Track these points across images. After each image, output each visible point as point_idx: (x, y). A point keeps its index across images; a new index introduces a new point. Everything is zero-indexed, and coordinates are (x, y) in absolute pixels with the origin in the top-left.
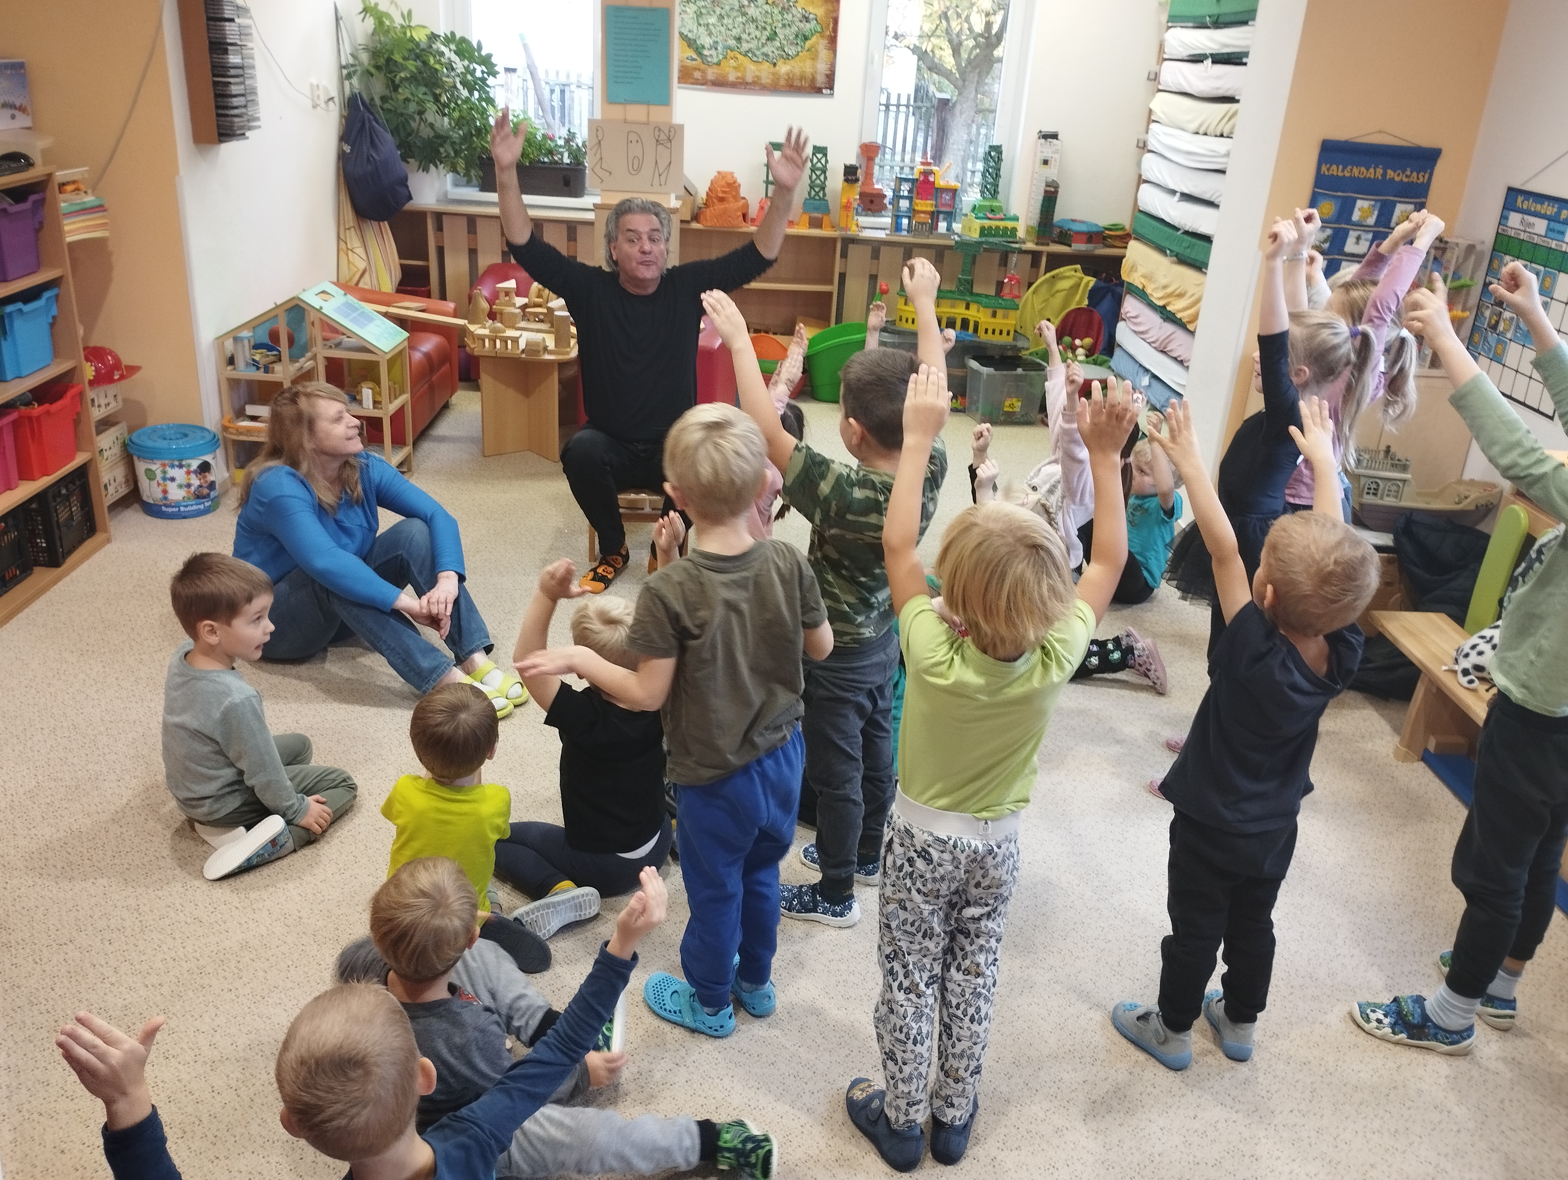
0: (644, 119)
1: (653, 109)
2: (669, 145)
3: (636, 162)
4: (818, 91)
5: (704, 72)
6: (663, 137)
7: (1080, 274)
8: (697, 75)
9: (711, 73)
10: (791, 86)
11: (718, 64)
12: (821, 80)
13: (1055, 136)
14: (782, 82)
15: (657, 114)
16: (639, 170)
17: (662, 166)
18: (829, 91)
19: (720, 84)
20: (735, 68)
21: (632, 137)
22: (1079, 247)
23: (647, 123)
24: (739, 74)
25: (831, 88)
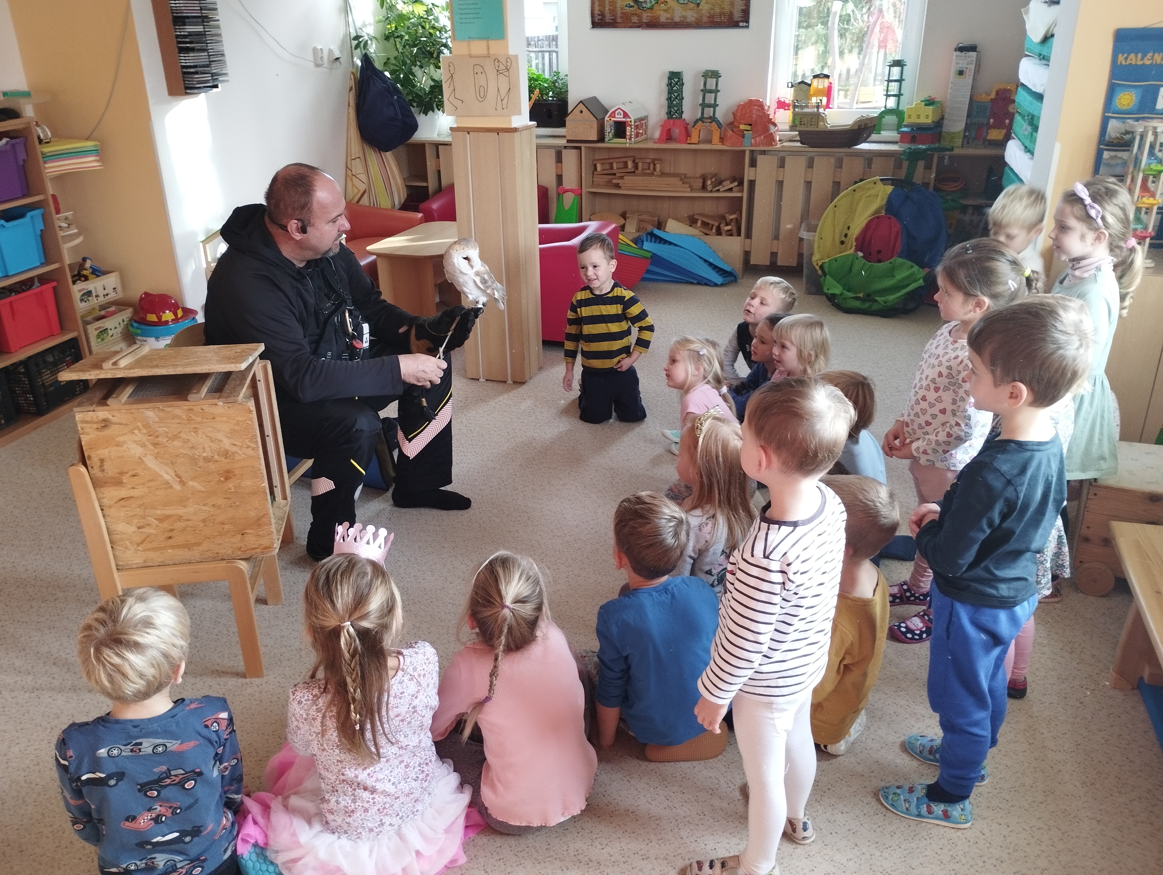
0: (484, 52)
1: (492, 43)
2: (506, 74)
3: (482, 89)
4: (735, 25)
5: (640, 16)
6: (502, 67)
8: (635, 19)
9: (646, 17)
10: (713, 22)
11: (651, 8)
12: (737, 15)
13: (973, 48)
14: (705, 19)
15: (495, 47)
16: (485, 96)
17: (504, 92)
18: (745, 24)
19: (653, 24)
20: (665, 11)
21: (478, 69)
23: (488, 56)
24: (669, 16)
25: (747, 21)
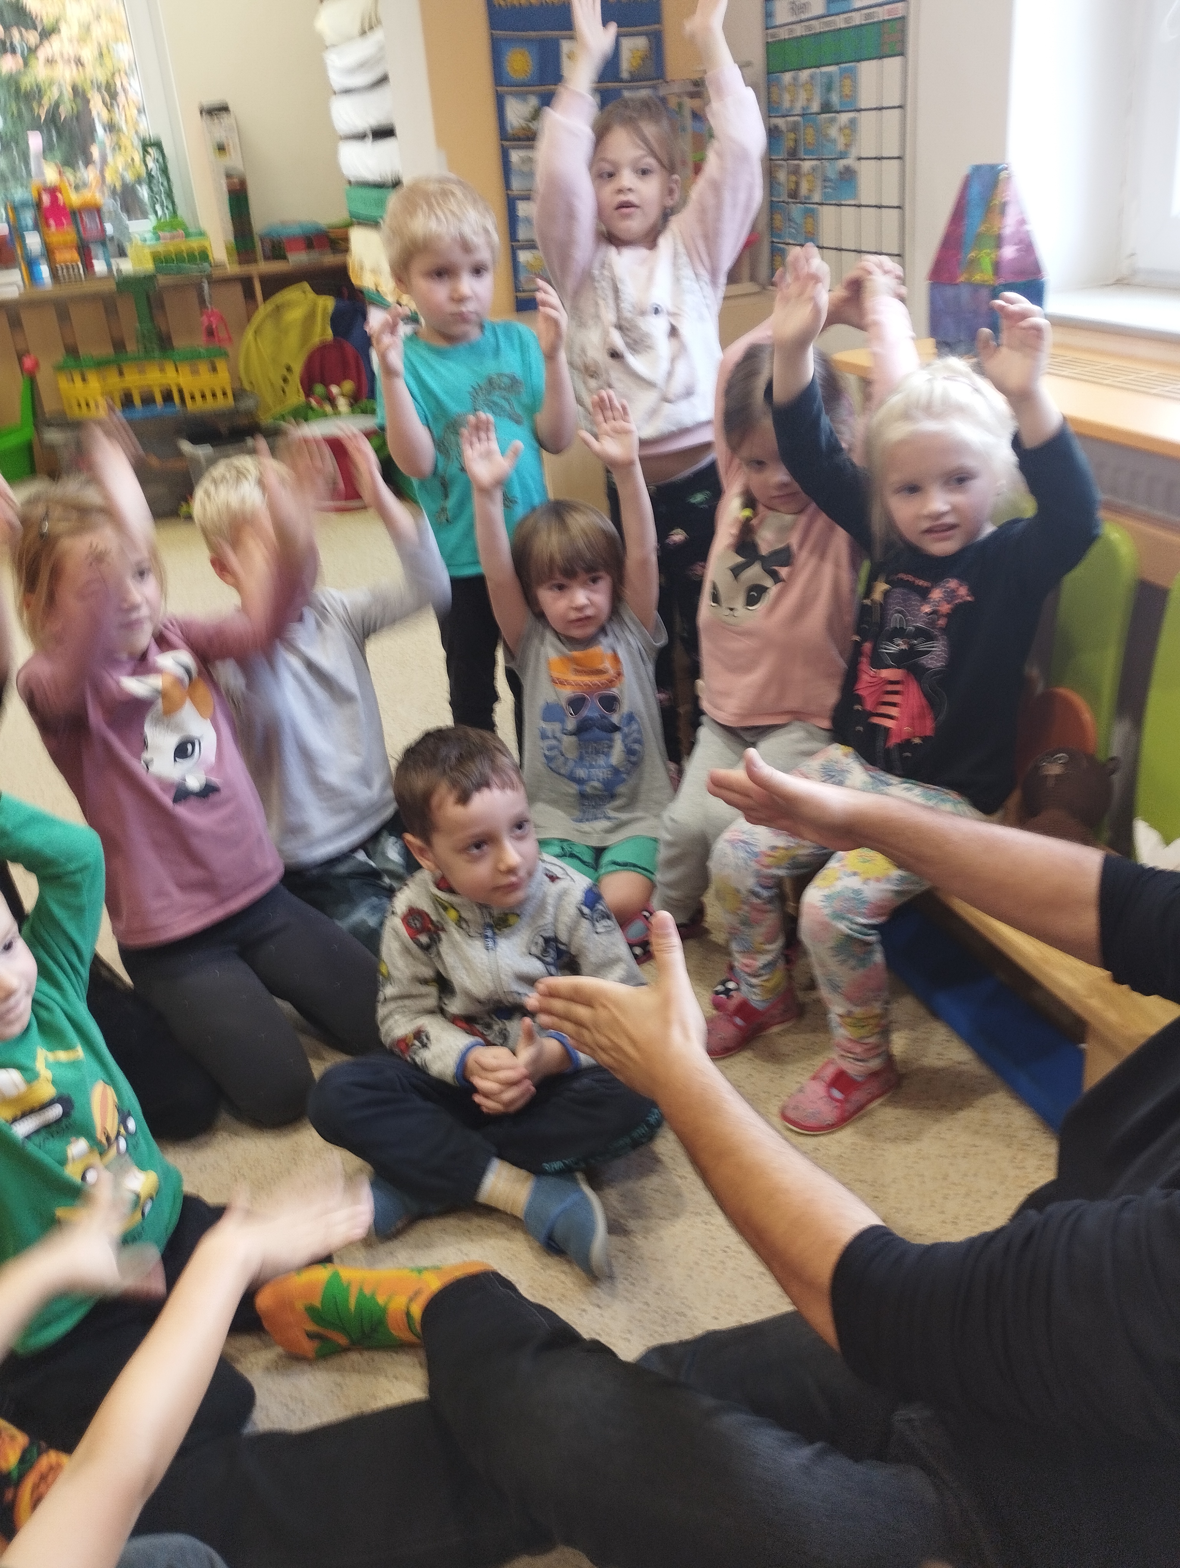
7: (311, 295)
13: (224, 109)
22: (298, 259)
